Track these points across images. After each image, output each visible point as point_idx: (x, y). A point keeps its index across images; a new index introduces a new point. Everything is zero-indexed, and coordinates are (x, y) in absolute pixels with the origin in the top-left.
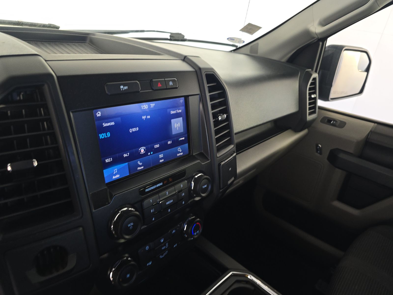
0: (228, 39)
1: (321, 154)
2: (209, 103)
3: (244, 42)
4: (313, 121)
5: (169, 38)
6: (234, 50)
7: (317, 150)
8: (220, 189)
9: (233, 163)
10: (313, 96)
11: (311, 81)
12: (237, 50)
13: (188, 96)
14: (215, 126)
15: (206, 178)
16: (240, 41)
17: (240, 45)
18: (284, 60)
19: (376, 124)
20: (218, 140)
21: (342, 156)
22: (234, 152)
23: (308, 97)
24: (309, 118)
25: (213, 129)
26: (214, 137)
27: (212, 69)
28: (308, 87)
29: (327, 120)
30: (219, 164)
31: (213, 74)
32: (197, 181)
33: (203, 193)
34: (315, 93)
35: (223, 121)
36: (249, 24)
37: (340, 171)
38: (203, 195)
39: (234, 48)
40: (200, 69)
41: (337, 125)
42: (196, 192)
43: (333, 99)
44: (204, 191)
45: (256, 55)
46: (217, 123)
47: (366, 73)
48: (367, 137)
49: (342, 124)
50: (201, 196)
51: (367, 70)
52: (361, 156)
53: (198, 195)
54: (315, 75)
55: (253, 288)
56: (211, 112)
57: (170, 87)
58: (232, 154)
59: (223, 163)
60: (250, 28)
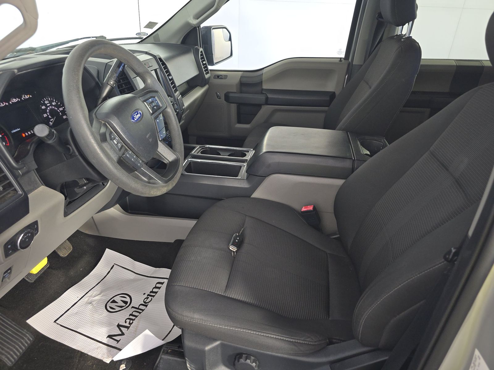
0: (136, 34)
1: (220, 98)
2: (164, 71)
3: (147, 34)
4: (209, 78)
6: (141, 41)
7: (218, 96)
8: (181, 111)
9: (181, 100)
10: (204, 63)
11: (200, 54)
13: (156, 69)
15: (176, 104)
16: (145, 34)
17: (144, 37)
18: (179, 43)
19: (243, 72)
20: (173, 88)
21: (231, 95)
23: (202, 64)
24: (207, 76)
25: (169, 82)
27: (159, 55)
28: (200, 57)
29: (217, 77)
30: (177, 99)
31: (160, 58)
34: (204, 61)
35: (171, 79)
36: (150, 22)
37: (233, 104)
38: (177, 111)
40: (155, 56)
41: (223, 78)
43: (216, 63)
45: (159, 42)
47: (230, 42)
48: (240, 81)
49: (226, 77)
51: (230, 39)
52: (241, 92)
54: (201, 49)
56: (166, 75)
57: (150, 66)
58: (179, 96)
59: (178, 98)
60: (150, 25)
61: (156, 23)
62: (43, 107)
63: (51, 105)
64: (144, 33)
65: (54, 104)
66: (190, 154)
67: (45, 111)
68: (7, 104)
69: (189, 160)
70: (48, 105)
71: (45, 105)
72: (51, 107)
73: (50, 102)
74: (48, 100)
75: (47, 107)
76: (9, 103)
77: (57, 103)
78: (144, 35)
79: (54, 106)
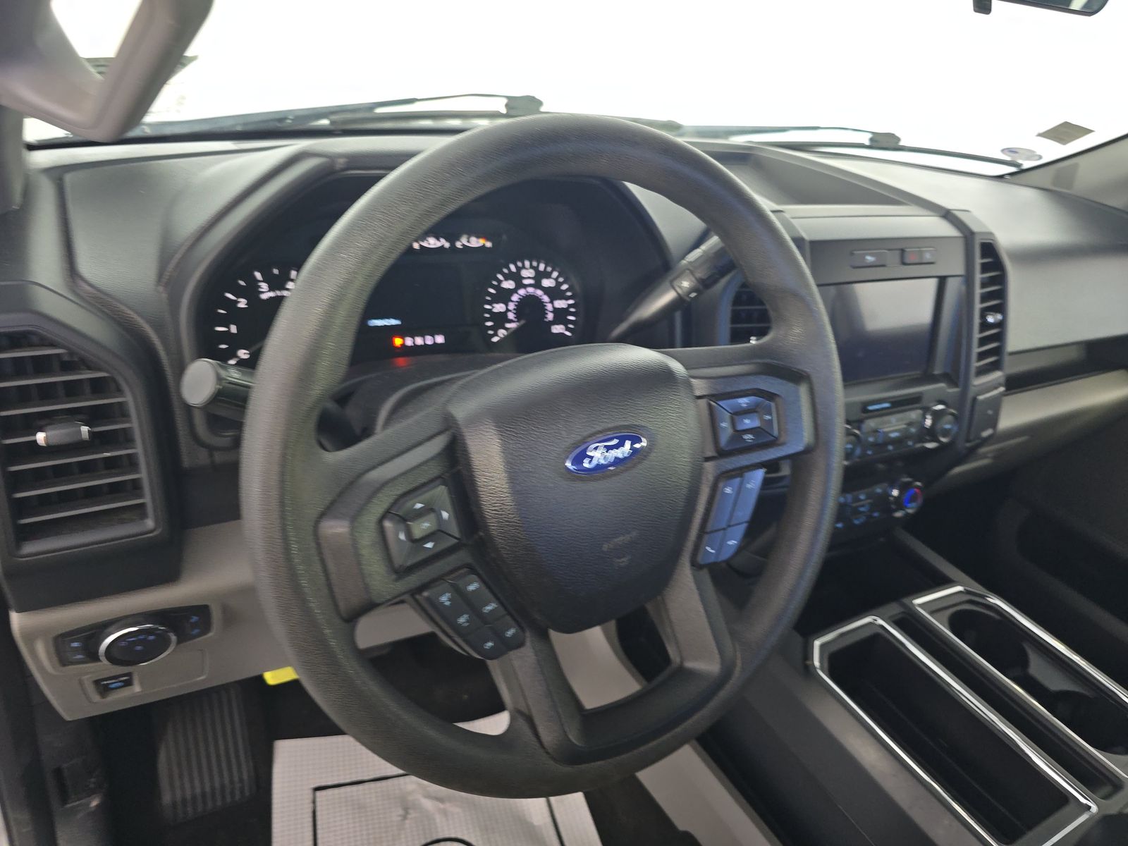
0: (1004, 150)
2: (978, 291)
3: (1042, 158)
5: (867, 143)
8: (968, 441)
9: (996, 404)
12: (1019, 175)
13: (946, 277)
14: (981, 331)
15: (952, 414)
16: (1031, 155)
17: (1027, 164)
20: (982, 356)
22: (1000, 385)
25: (977, 335)
26: (976, 350)
27: (991, 234)
30: (975, 398)
31: (990, 244)
32: (937, 416)
33: (944, 437)
35: (992, 326)
36: (1067, 124)
38: (944, 440)
39: (1013, 169)
40: (972, 233)
42: (932, 434)
44: (946, 433)
45: (1066, 191)
46: (985, 326)
50: (938, 441)
53: (935, 439)
55: (997, 617)
56: (978, 306)
57: (925, 261)
58: (996, 388)
59: (981, 398)
60: (1064, 132)
61: (1088, 131)
62: (508, 285)
63: (537, 285)
64: (1034, 152)
65: (547, 283)
66: (906, 600)
67: (504, 296)
68: (447, 245)
69: (881, 622)
70: (526, 282)
71: (517, 278)
72: (531, 290)
73: (539, 276)
74: (536, 269)
75: (520, 285)
76: (453, 245)
77: (559, 284)
78: (1028, 158)
79: (547, 291)
